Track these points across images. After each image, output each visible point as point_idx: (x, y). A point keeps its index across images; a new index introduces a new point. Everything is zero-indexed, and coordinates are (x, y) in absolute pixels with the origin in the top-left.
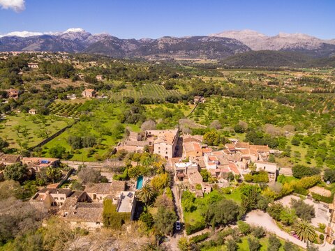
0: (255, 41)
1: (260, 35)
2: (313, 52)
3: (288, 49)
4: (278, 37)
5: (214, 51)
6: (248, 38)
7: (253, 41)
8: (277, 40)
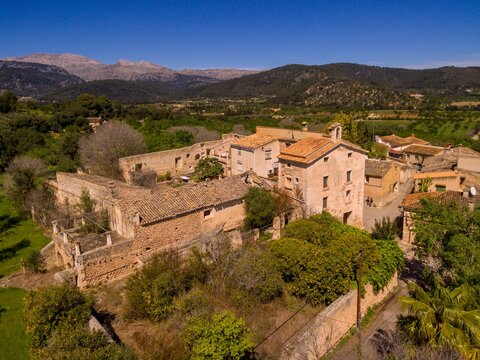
0: (88, 69)
1: (91, 62)
2: (169, 84)
3: (138, 81)
4: (119, 65)
5: (23, 83)
6: (74, 66)
7: (84, 71)
8: (120, 69)
